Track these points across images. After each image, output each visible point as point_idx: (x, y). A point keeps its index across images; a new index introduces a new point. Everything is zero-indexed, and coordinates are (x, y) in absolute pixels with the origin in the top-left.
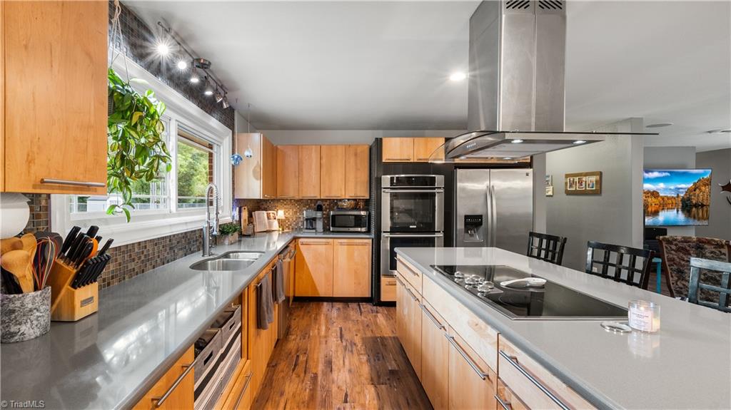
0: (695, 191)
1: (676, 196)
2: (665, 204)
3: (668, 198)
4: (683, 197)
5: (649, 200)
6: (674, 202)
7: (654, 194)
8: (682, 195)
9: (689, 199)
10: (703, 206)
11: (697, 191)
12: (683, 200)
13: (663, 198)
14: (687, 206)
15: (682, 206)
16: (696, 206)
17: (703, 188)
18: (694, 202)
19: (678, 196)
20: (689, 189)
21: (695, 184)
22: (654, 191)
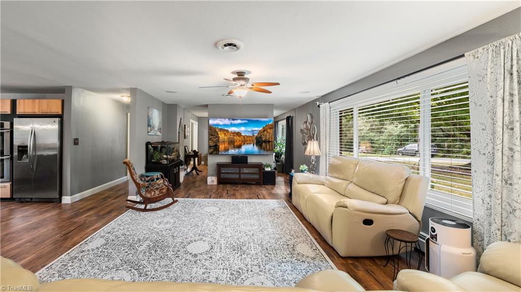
0: (264, 132)
1: (252, 135)
2: (246, 141)
3: (247, 137)
5: (235, 138)
6: (251, 139)
7: (239, 134)
8: (256, 135)
9: (260, 137)
10: (269, 142)
11: (265, 132)
12: (257, 138)
13: (244, 137)
14: (259, 142)
16: (265, 142)
17: (269, 130)
18: (264, 139)
19: (253, 135)
20: (260, 131)
21: (263, 128)
22: (238, 132)
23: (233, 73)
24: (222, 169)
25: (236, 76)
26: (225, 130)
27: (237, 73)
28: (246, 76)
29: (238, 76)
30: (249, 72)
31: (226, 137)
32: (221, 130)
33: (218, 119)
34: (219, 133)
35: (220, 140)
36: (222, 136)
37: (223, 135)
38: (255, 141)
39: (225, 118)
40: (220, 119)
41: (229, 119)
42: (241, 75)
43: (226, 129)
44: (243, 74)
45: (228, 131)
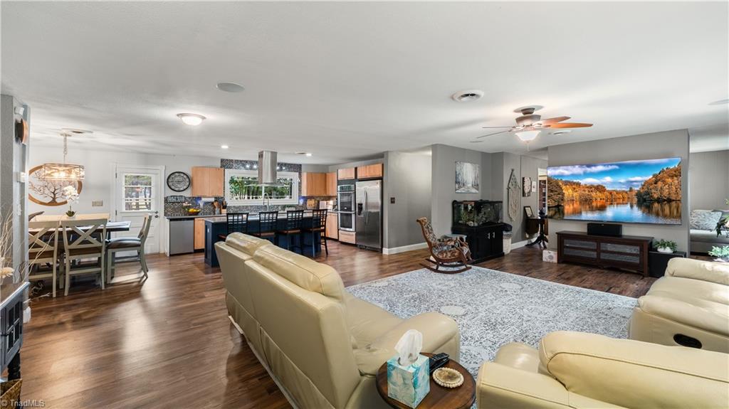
0: (656, 183)
1: (628, 189)
2: (613, 198)
3: (618, 193)
4: (639, 191)
5: (593, 194)
6: (626, 196)
7: (600, 188)
8: (638, 189)
9: (648, 193)
10: (669, 201)
11: (660, 184)
12: (639, 195)
13: (610, 193)
14: (645, 200)
15: (639, 201)
16: (659, 201)
17: (669, 180)
18: (656, 196)
19: (631, 190)
20: (646, 182)
21: (655, 176)
22: (599, 185)
23: (516, 111)
24: (565, 241)
25: (521, 115)
26: (574, 183)
27: (522, 110)
28: (535, 113)
29: (524, 114)
30: (540, 107)
31: (575, 194)
32: (566, 183)
33: (561, 167)
34: (564, 187)
35: (566, 198)
36: (568, 192)
37: (570, 191)
38: (636, 200)
39: (573, 165)
40: (565, 167)
41: (581, 165)
42: (528, 113)
43: (575, 181)
44: (530, 111)
45: (578, 184)
